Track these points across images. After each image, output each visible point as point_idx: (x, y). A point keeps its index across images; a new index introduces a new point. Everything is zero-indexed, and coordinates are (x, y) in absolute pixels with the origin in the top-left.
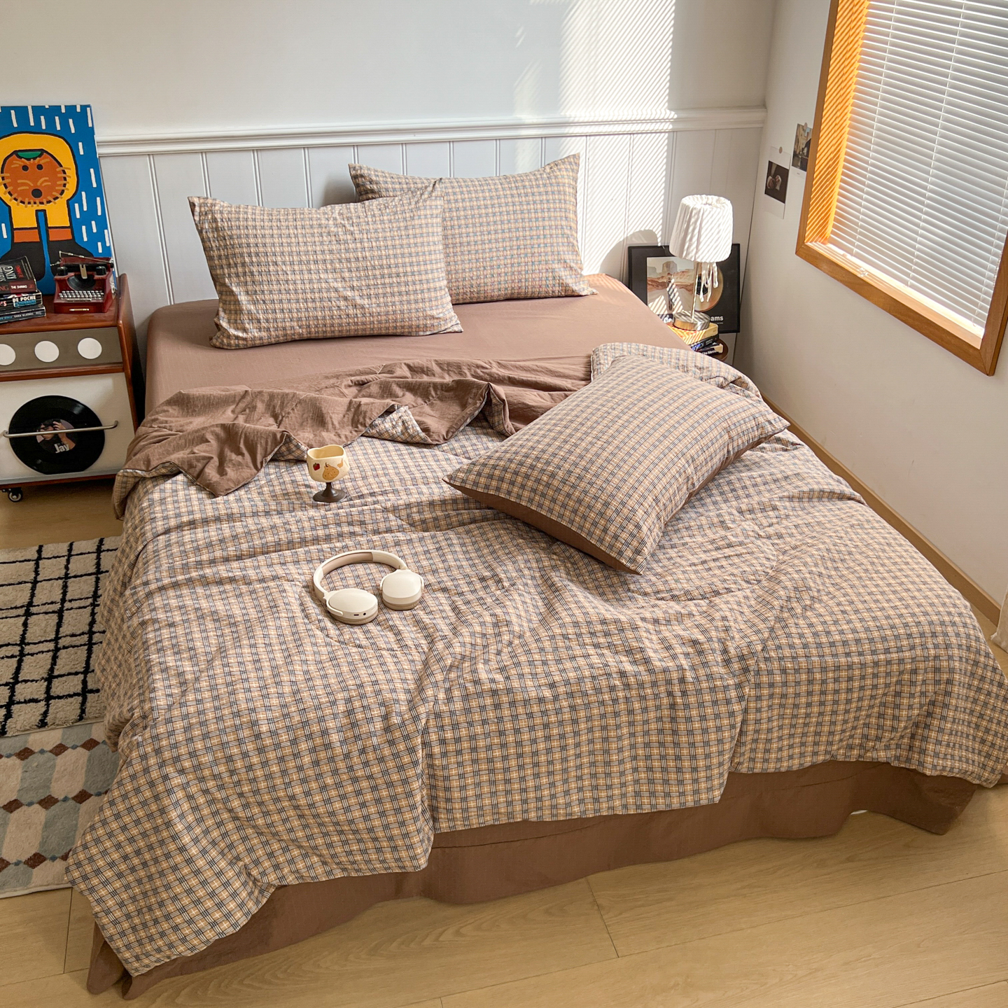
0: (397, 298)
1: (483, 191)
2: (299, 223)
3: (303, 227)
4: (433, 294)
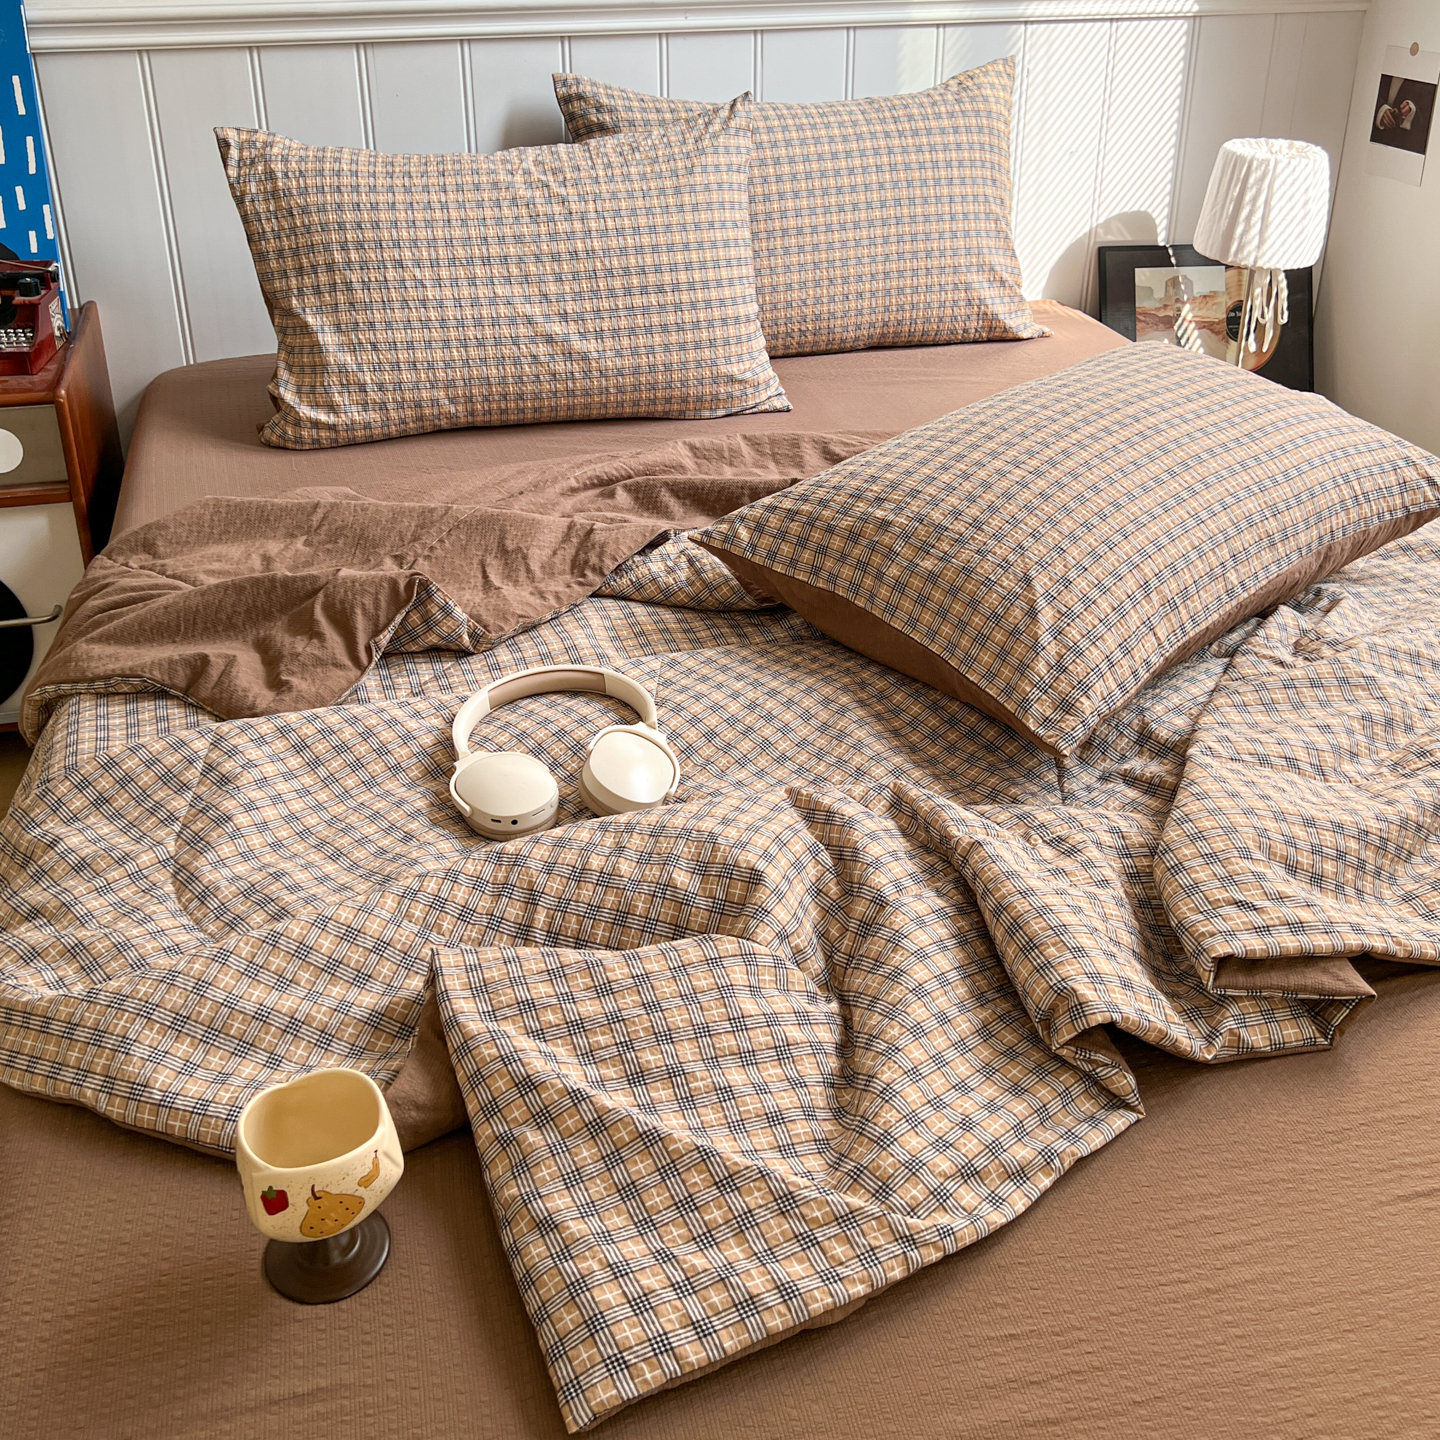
0: (657, 339)
1: (828, 126)
2: (449, 180)
3: (459, 188)
4: (732, 331)
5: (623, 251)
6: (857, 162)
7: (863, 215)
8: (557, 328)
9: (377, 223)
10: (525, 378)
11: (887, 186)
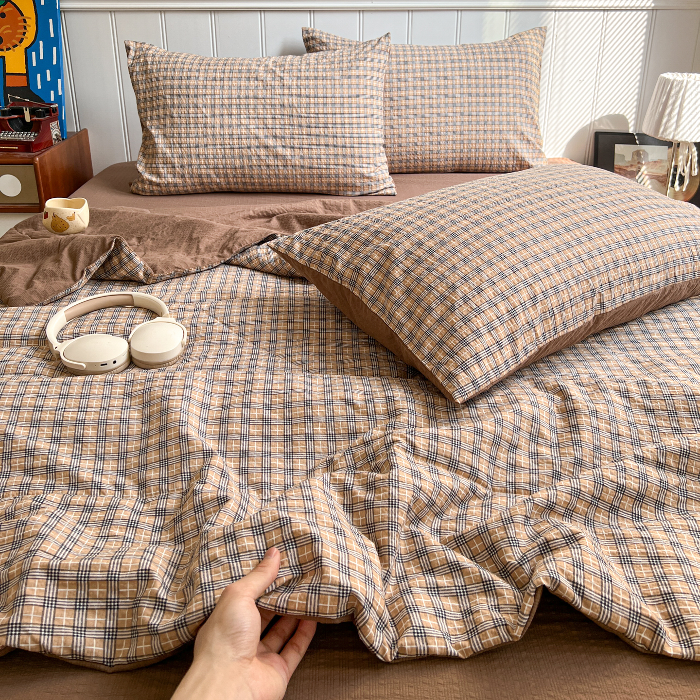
0: (323, 151)
1: (436, 56)
3: (231, 71)
4: (365, 151)
5: (308, 105)
6: (450, 73)
7: (450, 100)
8: (271, 142)
9: (188, 86)
10: (254, 167)
11: (465, 86)
